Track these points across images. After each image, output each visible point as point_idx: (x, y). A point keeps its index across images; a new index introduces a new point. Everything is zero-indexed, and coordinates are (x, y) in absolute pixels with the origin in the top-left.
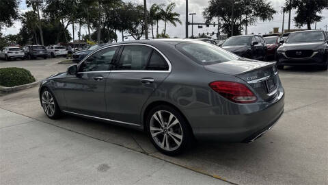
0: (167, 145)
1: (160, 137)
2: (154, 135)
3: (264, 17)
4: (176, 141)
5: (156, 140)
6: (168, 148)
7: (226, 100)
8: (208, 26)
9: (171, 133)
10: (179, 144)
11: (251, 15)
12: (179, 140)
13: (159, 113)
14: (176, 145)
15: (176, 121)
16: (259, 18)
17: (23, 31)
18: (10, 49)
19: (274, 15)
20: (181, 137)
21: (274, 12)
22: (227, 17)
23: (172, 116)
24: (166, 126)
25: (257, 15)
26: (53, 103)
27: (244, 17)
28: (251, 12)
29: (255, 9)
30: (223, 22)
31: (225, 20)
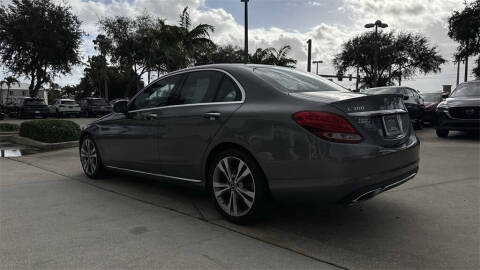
0: (235, 207)
1: (226, 196)
2: (218, 194)
3: (427, 68)
4: (246, 200)
5: (220, 202)
6: (235, 213)
7: (314, 136)
8: (340, 80)
9: (239, 189)
10: (250, 204)
11: (406, 64)
12: (250, 199)
13: (225, 160)
14: (247, 207)
15: (247, 172)
16: (418, 69)
17: (84, 81)
18: (63, 102)
19: (441, 66)
20: (252, 195)
21: (443, 61)
22: (369, 67)
23: (242, 164)
24: (233, 179)
25: (415, 65)
26: (95, 156)
27: (395, 67)
28: (406, 60)
29: (413, 56)
30: (363, 75)
31: (366, 71)
